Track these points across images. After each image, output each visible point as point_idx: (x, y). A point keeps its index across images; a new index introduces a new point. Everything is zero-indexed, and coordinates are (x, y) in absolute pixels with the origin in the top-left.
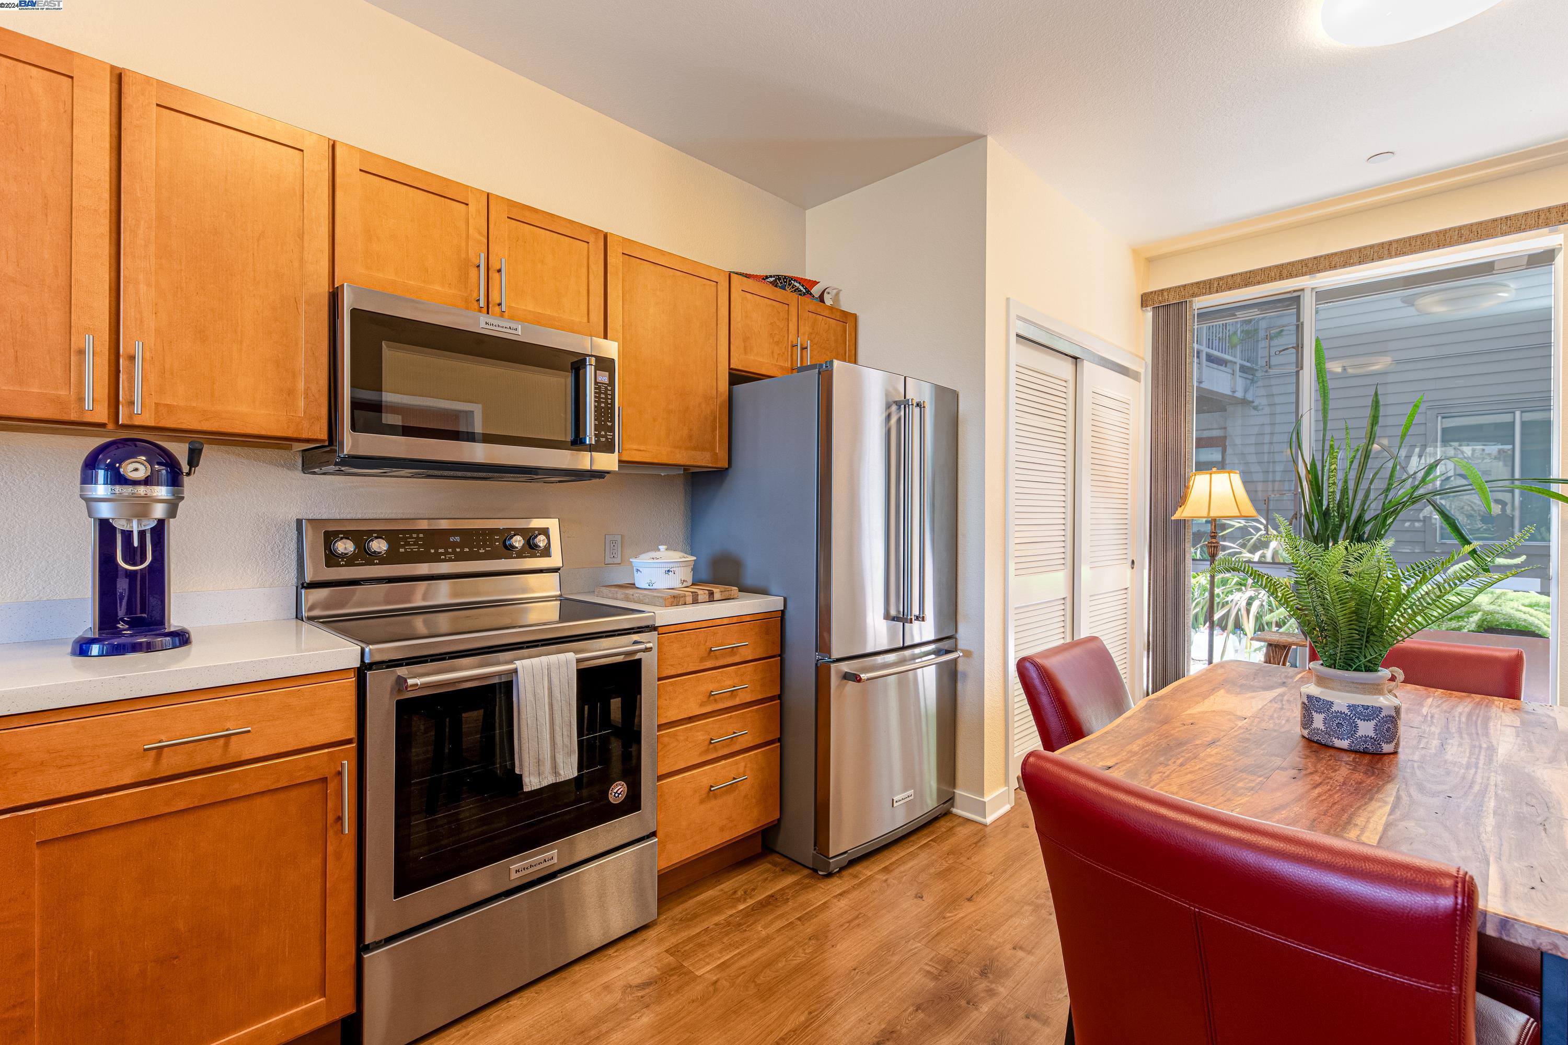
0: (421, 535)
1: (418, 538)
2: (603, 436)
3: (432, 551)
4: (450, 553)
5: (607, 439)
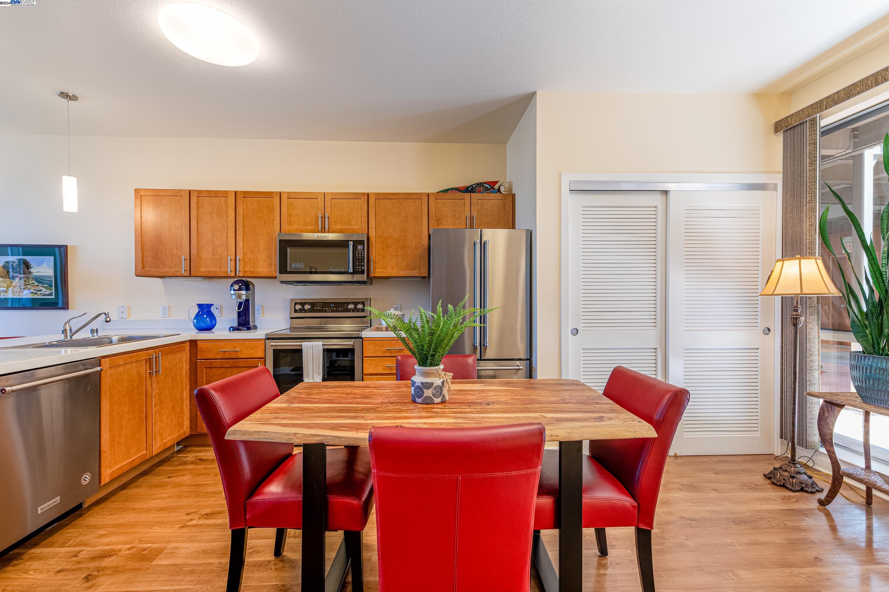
0: (321, 304)
1: (320, 305)
2: (360, 269)
3: (324, 309)
4: (330, 310)
5: (362, 269)
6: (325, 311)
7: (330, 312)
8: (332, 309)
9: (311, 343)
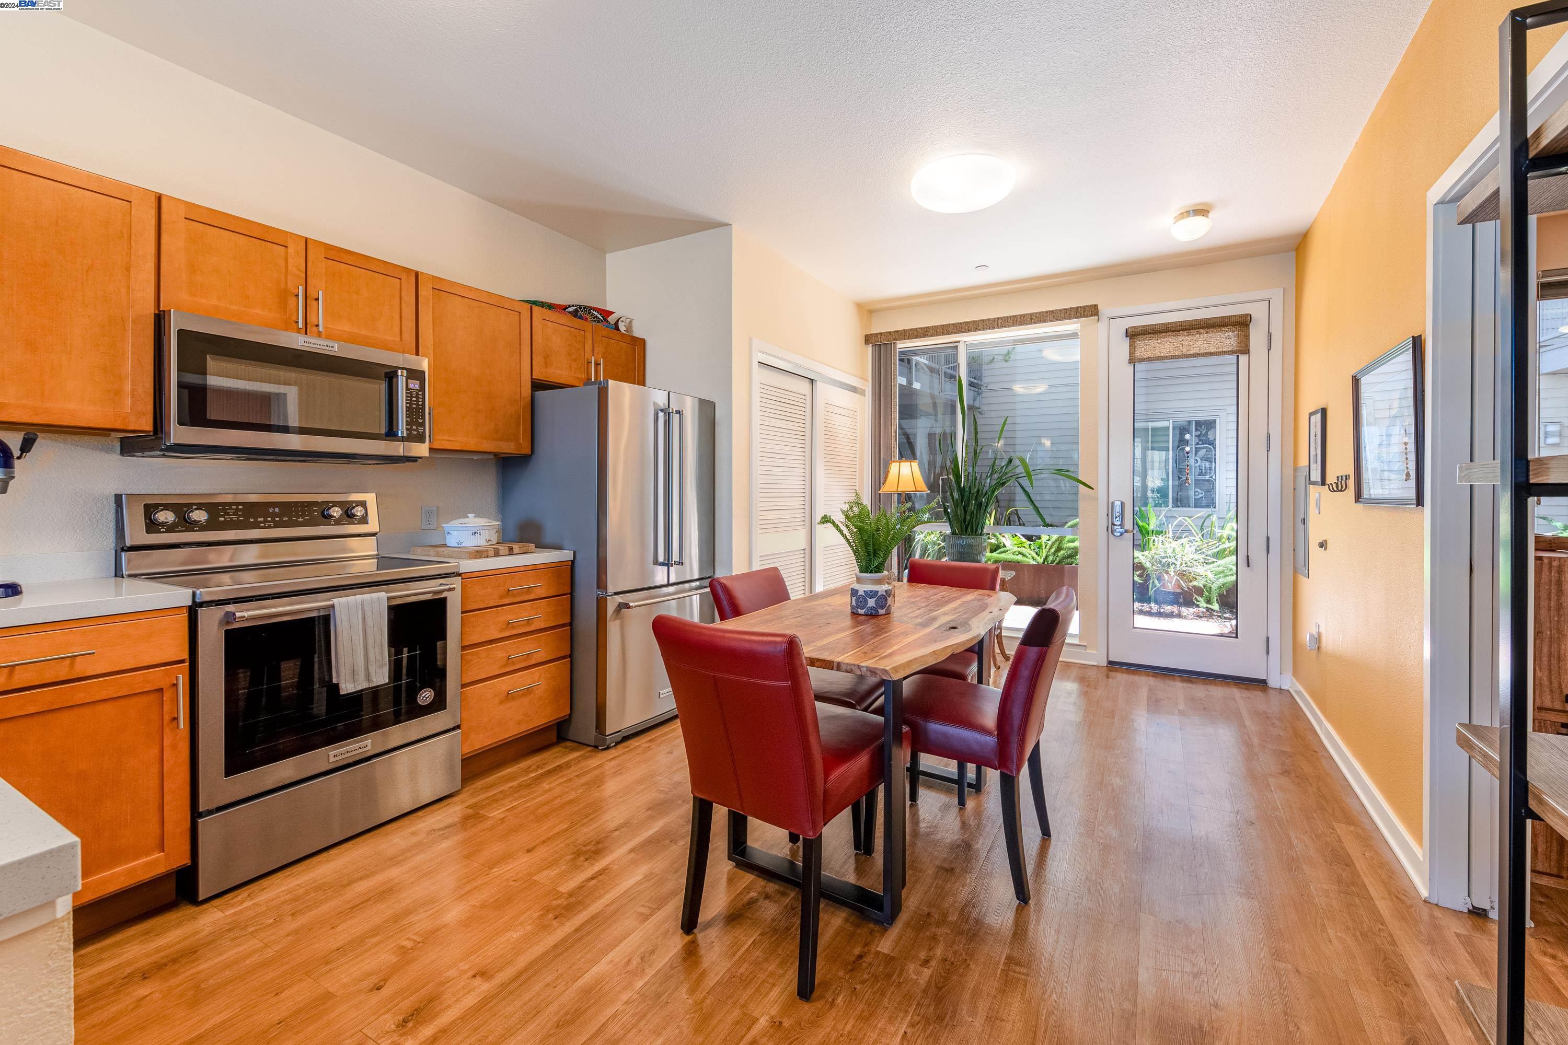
0: (240, 507)
2: (414, 430)
3: (252, 520)
4: (269, 522)
5: (418, 432)
6: (256, 526)
7: (270, 527)
8: (277, 519)
9: (359, 597)
